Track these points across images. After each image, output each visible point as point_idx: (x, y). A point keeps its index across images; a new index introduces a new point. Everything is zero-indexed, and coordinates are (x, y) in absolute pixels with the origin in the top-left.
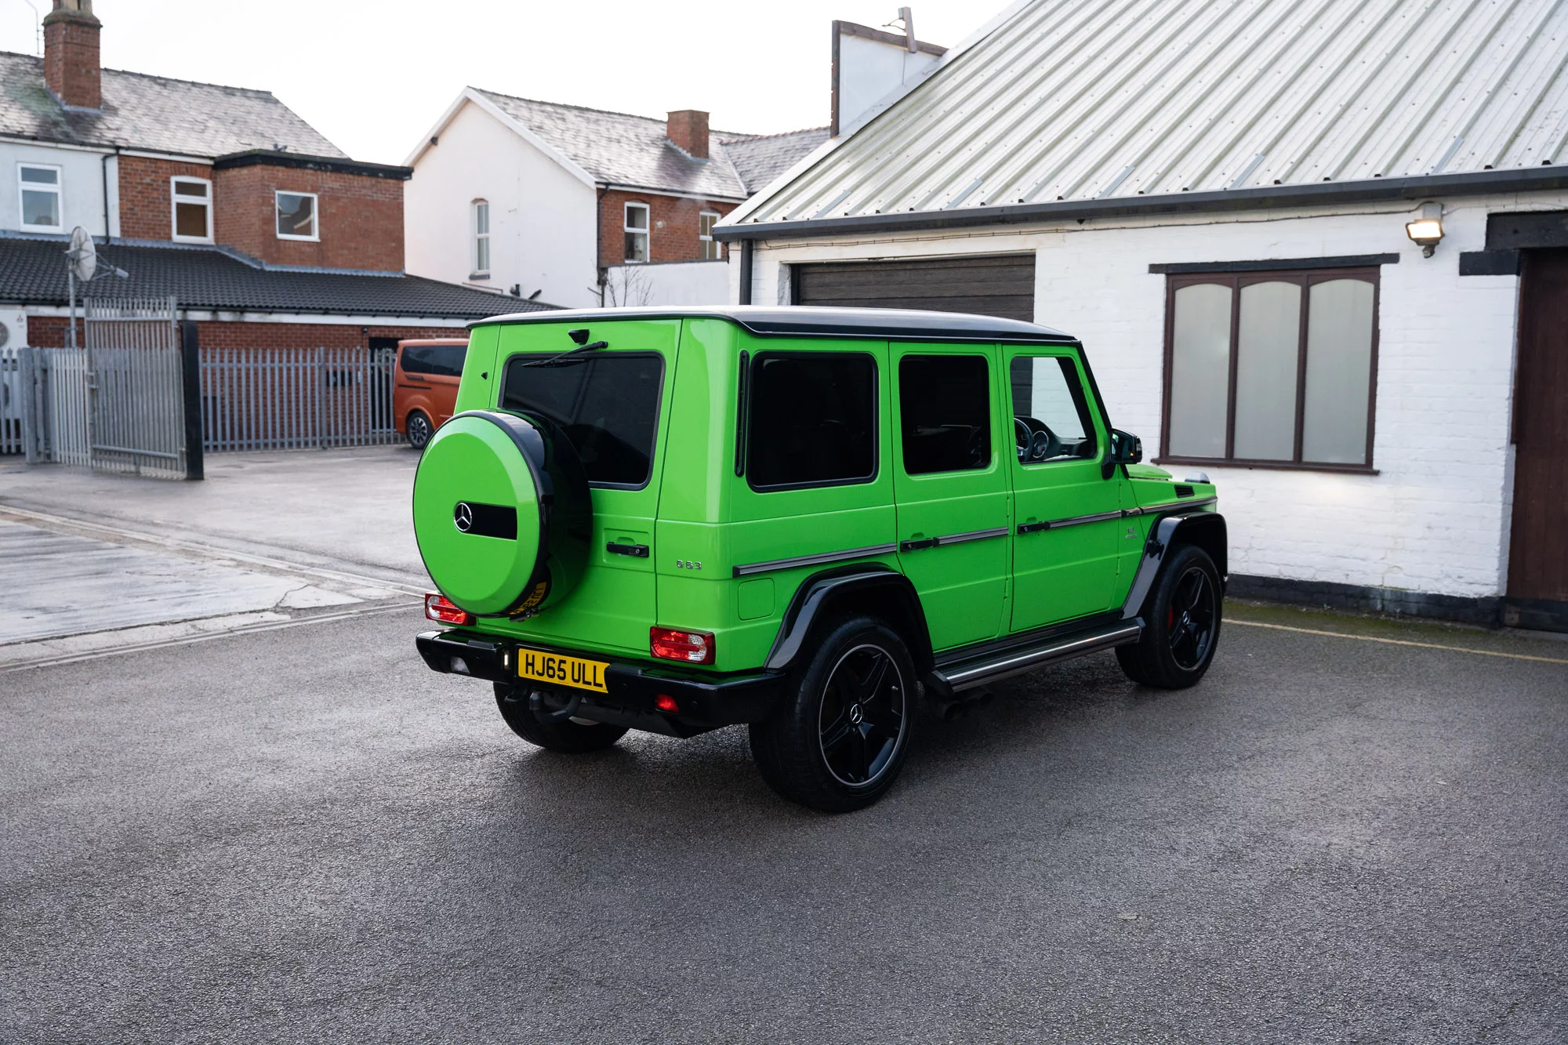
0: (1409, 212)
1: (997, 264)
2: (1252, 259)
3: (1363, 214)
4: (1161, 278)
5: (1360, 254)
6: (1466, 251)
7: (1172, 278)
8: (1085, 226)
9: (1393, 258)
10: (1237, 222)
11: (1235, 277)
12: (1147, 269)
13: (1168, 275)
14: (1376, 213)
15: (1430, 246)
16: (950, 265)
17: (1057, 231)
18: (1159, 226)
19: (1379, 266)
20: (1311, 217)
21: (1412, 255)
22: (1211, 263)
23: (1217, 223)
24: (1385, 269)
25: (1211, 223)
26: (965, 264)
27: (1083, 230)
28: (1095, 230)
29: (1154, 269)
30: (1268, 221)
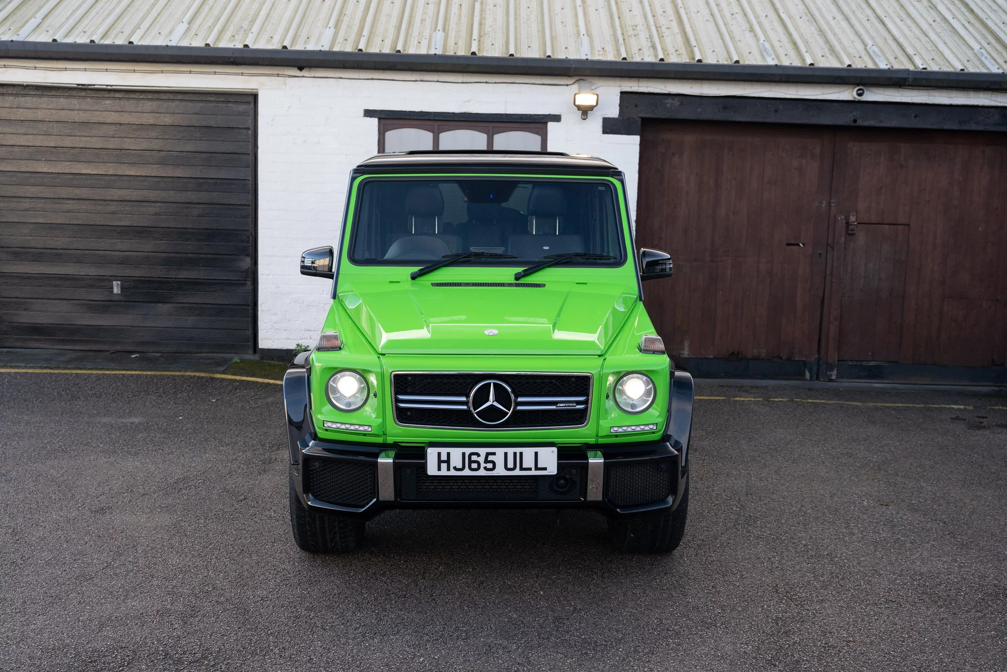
0: (567, 85)
1: (212, 99)
2: (451, 111)
3: (534, 84)
4: (375, 121)
5: (532, 113)
6: (606, 116)
7: (383, 121)
8: (305, 73)
9: (557, 118)
10: (438, 81)
11: (436, 124)
12: (362, 113)
13: (380, 119)
14: (544, 84)
15: (585, 111)
16: (163, 96)
17: (278, 75)
18: (372, 79)
19: (546, 123)
20: (496, 83)
21: (571, 118)
22: (417, 112)
23: (422, 81)
24: (551, 125)
25: (416, 81)
26: (180, 97)
27: (304, 77)
28: (314, 77)
29: (369, 113)
30: (463, 83)
